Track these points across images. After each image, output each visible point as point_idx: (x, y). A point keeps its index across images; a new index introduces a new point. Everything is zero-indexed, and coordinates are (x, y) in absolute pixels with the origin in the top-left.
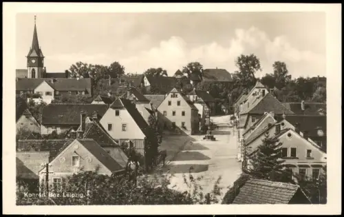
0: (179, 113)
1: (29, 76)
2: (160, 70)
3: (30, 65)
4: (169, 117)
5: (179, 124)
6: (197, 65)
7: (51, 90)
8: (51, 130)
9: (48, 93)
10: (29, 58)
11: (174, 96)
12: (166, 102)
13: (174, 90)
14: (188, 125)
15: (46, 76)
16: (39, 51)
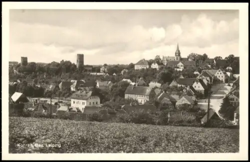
0: (221, 76)
1: (176, 60)
2: (220, 57)
3: (176, 55)
4: (218, 77)
5: (221, 80)
6: (233, 55)
7: (183, 65)
8: (180, 86)
9: (182, 66)
10: (176, 53)
11: (219, 71)
12: (217, 73)
13: (220, 69)
14: (224, 80)
15: (181, 59)
16: (179, 51)
